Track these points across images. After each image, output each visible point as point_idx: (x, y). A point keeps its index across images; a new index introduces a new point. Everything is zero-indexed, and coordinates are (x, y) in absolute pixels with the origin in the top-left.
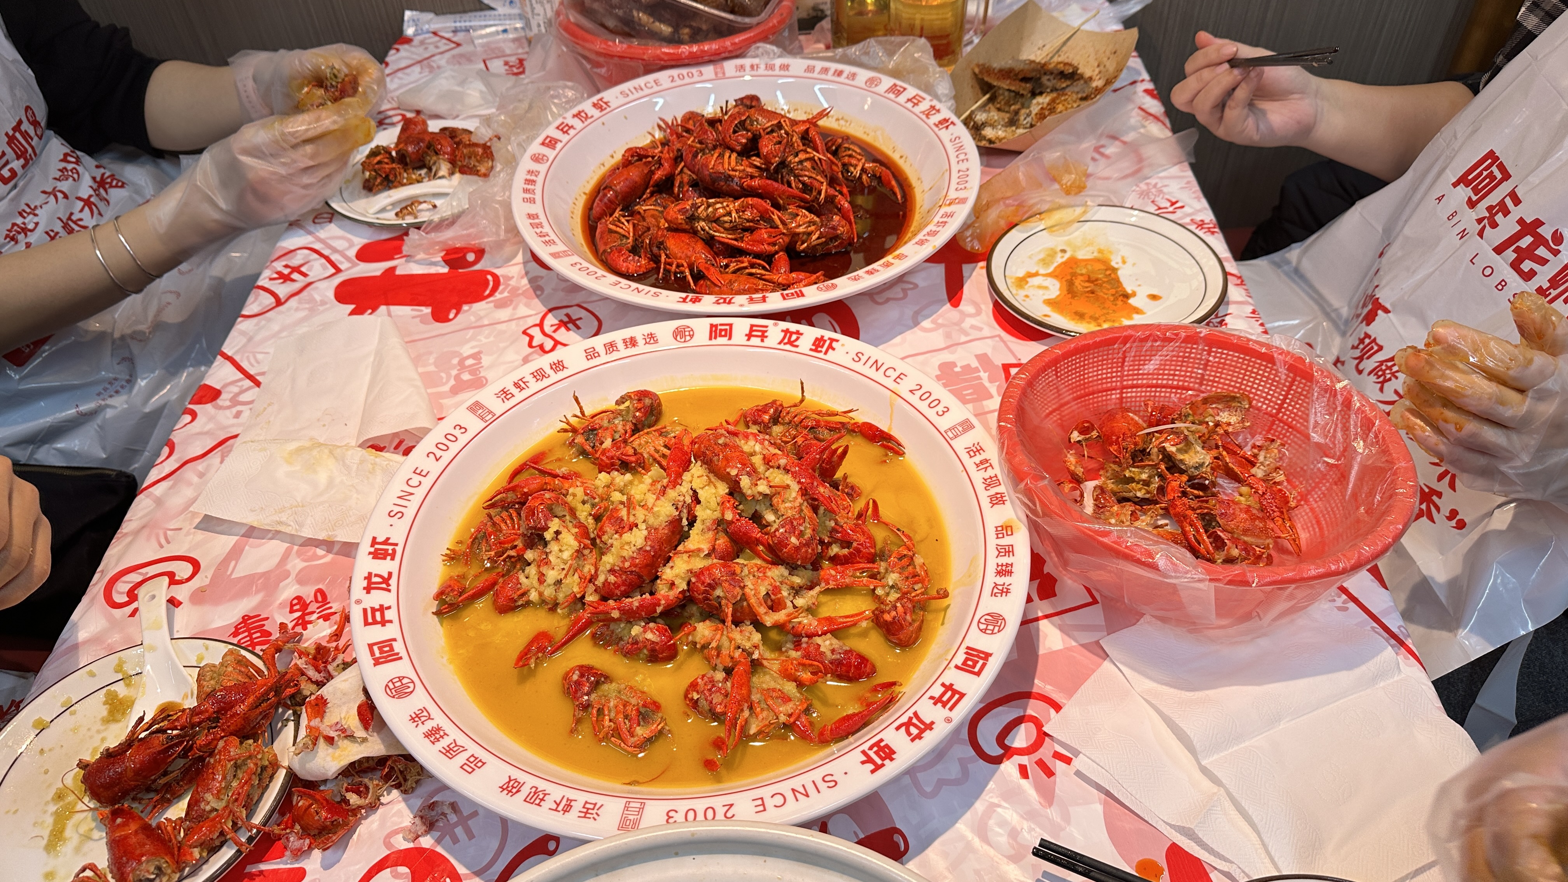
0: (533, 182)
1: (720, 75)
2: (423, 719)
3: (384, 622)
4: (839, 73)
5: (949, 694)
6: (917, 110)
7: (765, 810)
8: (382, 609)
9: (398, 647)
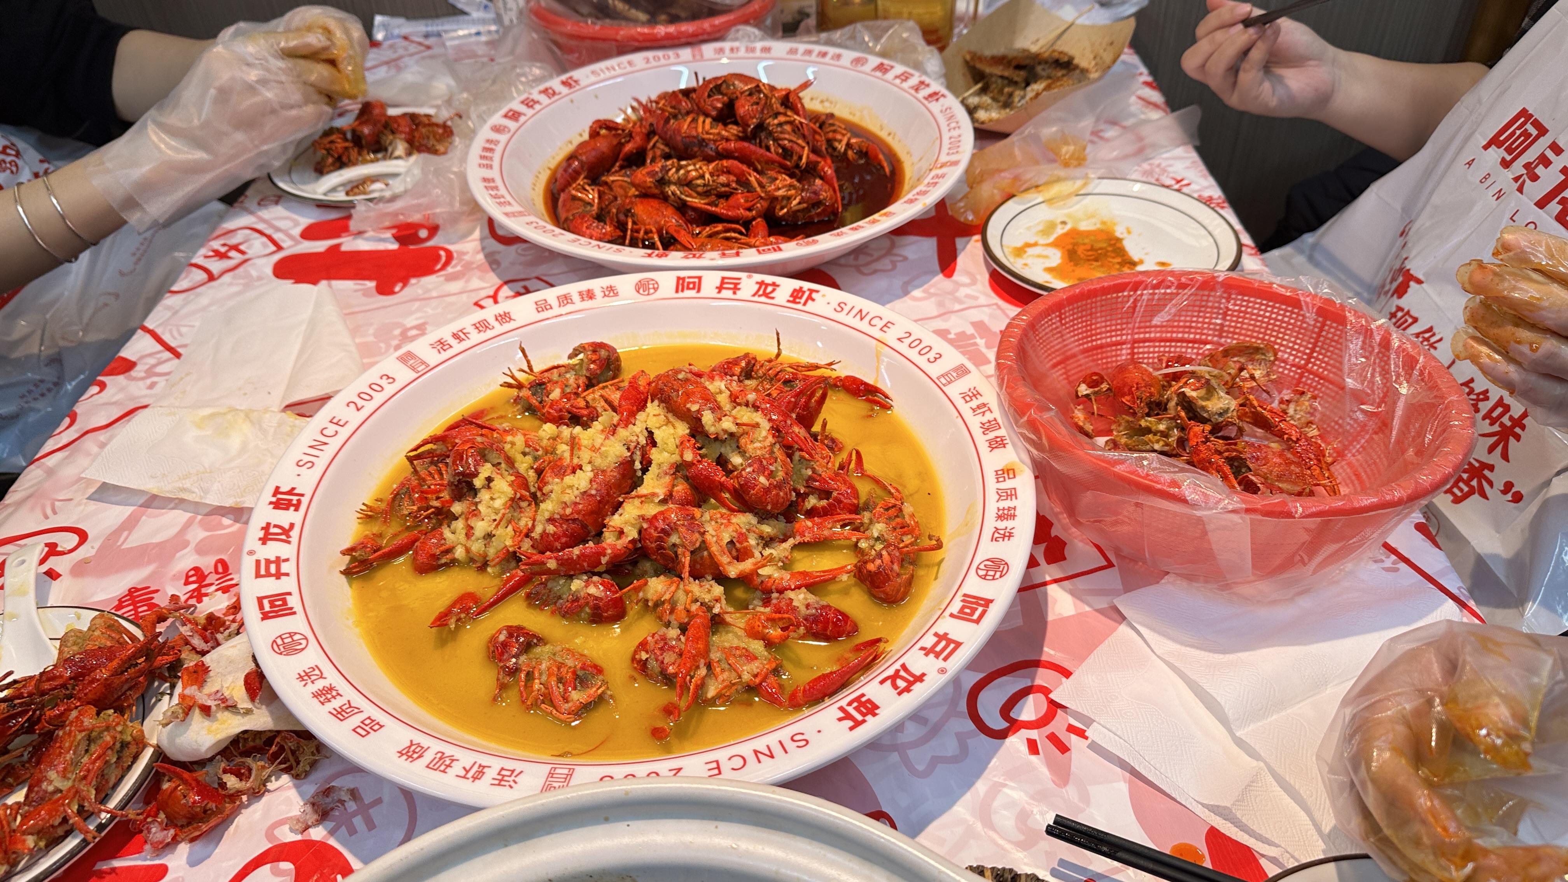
0: (491, 150)
1: (698, 57)
2: (313, 678)
3: (278, 575)
4: (824, 55)
5: (943, 643)
6: (906, 85)
7: (720, 773)
8: (278, 561)
9: (293, 601)
